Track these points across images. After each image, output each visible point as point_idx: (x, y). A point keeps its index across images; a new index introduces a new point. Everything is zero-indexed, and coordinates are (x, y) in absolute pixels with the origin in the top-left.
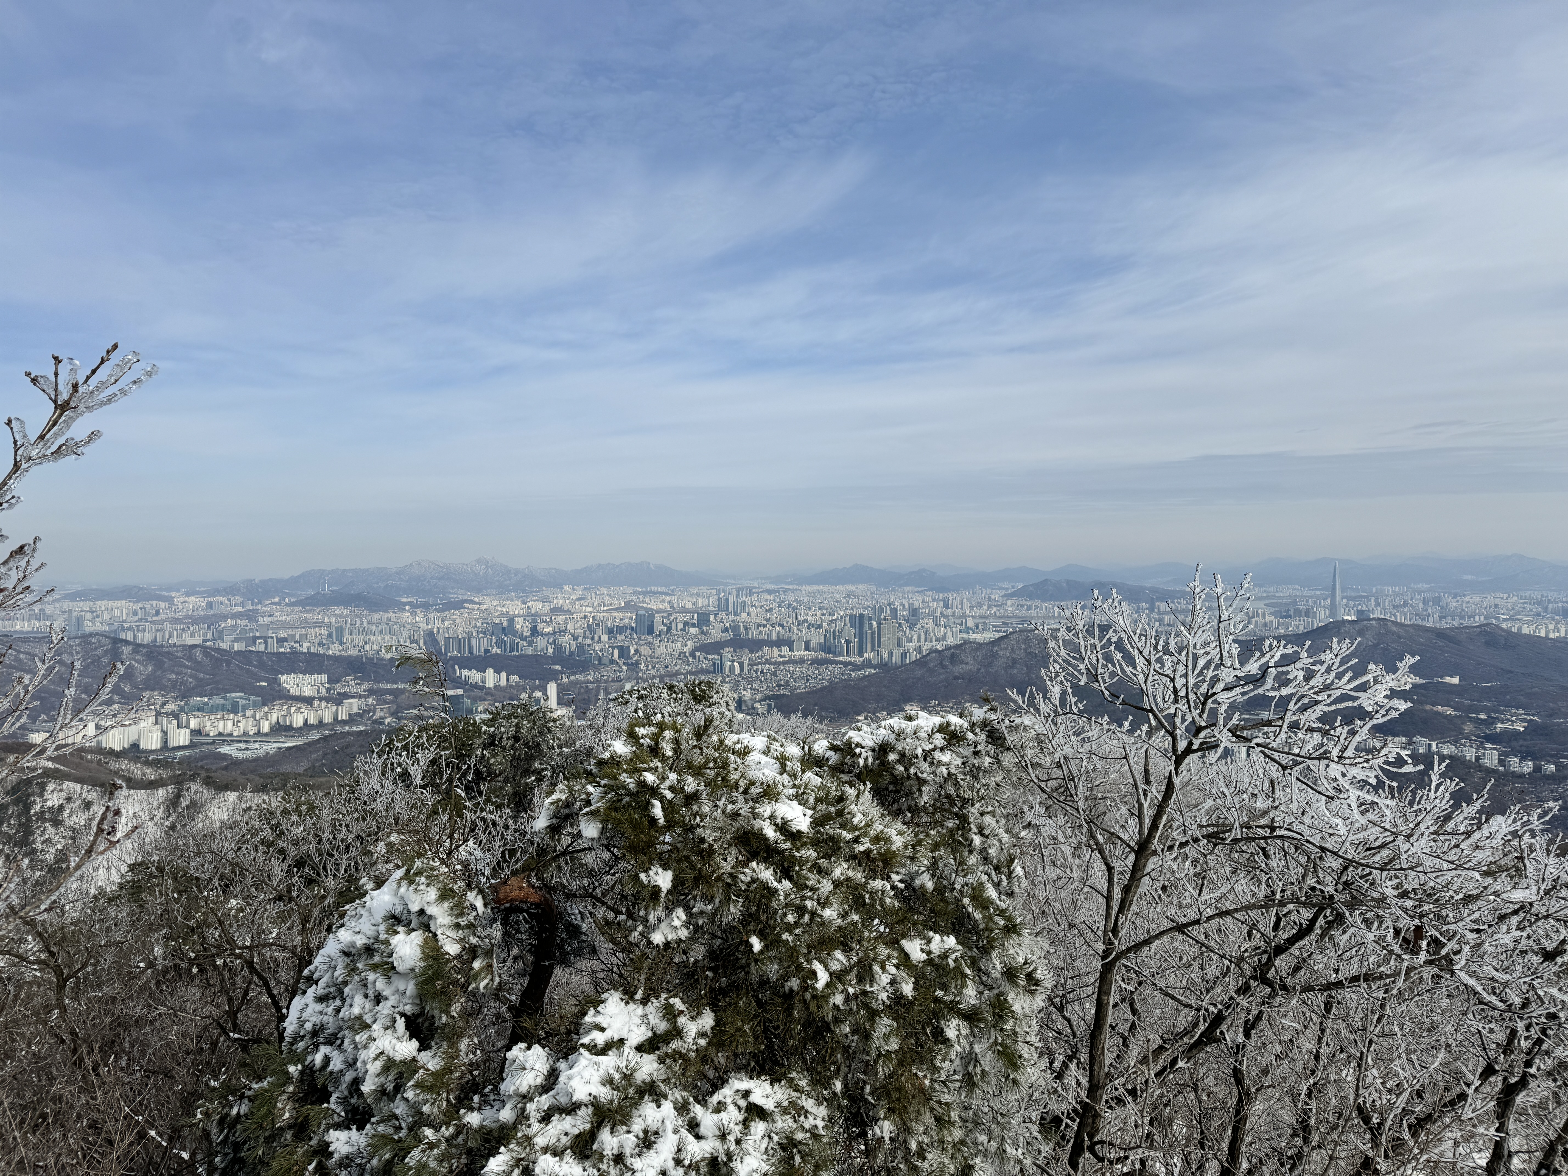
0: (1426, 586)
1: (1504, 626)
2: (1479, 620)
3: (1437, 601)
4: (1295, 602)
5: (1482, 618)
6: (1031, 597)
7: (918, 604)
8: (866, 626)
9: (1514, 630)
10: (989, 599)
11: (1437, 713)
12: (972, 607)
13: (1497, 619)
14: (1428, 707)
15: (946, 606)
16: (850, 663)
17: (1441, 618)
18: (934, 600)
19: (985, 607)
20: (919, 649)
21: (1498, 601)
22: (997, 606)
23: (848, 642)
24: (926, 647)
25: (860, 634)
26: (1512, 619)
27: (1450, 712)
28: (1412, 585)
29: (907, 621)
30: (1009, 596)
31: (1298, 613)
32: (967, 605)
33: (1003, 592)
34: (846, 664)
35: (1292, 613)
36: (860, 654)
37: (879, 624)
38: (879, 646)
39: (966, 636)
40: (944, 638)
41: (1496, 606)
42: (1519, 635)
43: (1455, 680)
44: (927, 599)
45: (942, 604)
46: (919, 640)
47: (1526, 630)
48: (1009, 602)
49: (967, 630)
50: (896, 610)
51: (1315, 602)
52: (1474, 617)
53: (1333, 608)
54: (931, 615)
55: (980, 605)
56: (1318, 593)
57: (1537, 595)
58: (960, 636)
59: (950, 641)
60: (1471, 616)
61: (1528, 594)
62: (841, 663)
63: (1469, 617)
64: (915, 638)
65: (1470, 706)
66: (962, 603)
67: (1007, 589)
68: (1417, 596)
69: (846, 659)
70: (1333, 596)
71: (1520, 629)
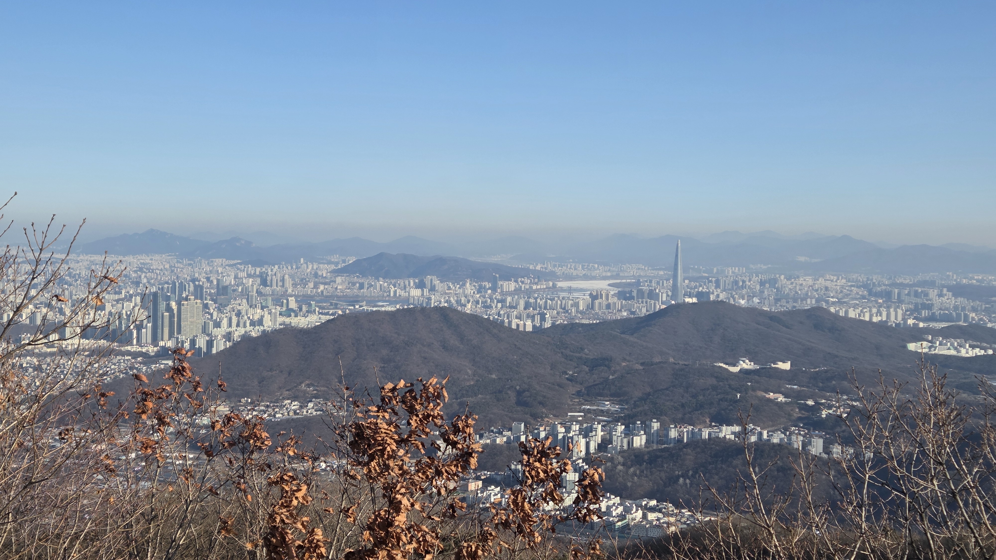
0: (764, 267)
1: (832, 310)
2: (810, 304)
3: (773, 282)
4: (638, 283)
5: (814, 301)
6: (364, 274)
7: (229, 280)
8: (162, 306)
9: (842, 314)
10: (316, 275)
11: (769, 400)
12: (295, 285)
13: (827, 302)
14: (761, 394)
15: (264, 283)
16: (141, 354)
17: (777, 300)
18: (249, 276)
19: (311, 285)
20: (228, 336)
21: (828, 284)
22: (325, 284)
23: (139, 328)
24: (238, 333)
25: (154, 317)
26: (840, 303)
27: (781, 398)
28: (752, 266)
29: (215, 301)
30: (338, 272)
31: (641, 294)
32: (288, 282)
33: (333, 267)
34: (135, 355)
35: (635, 294)
36: (155, 341)
37: (179, 305)
38: (179, 332)
39: (287, 320)
40: (260, 322)
41: (827, 289)
42: (846, 318)
43: (786, 366)
44: (241, 275)
45: (259, 280)
46: (230, 325)
47: (852, 314)
48: (339, 279)
49: (289, 312)
50: (201, 287)
51: (658, 283)
52: (806, 299)
53: (675, 288)
54: (246, 294)
55: (304, 282)
56: (661, 273)
57: (862, 278)
58: (280, 319)
59: (268, 324)
60: (804, 299)
61: (854, 276)
62: (129, 353)
63: (802, 300)
64: (225, 322)
65: (799, 392)
66: (283, 280)
67: (337, 264)
68: (755, 278)
69: (134, 348)
70: (675, 277)
71: (846, 312)
